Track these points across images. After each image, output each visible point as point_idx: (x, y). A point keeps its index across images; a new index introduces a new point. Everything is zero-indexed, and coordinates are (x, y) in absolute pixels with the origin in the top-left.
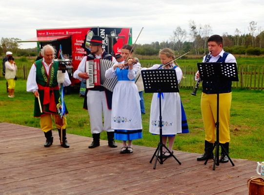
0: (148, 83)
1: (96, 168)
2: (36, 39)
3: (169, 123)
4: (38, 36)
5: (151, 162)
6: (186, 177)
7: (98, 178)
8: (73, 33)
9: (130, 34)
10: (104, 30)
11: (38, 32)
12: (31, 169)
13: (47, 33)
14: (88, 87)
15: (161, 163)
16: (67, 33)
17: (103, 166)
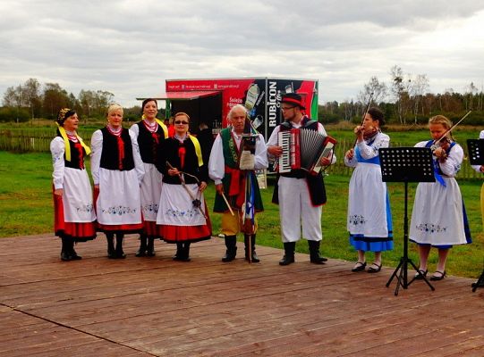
0: (388, 167)
1: (308, 291)
2: (165, 95)
3: (441, 228)
4: (168, 90)
5: (388, 285)
6: (448, 307)
7: (317, 306)
8: (225, 87)
9: (315, 90)
10: (275, 83)
11: (169, 83)
12: (212, 290)
13: (183, 86)
14: (281, 171)
15: (405, 287)
16: (216, 86)
17: (318, 289)
